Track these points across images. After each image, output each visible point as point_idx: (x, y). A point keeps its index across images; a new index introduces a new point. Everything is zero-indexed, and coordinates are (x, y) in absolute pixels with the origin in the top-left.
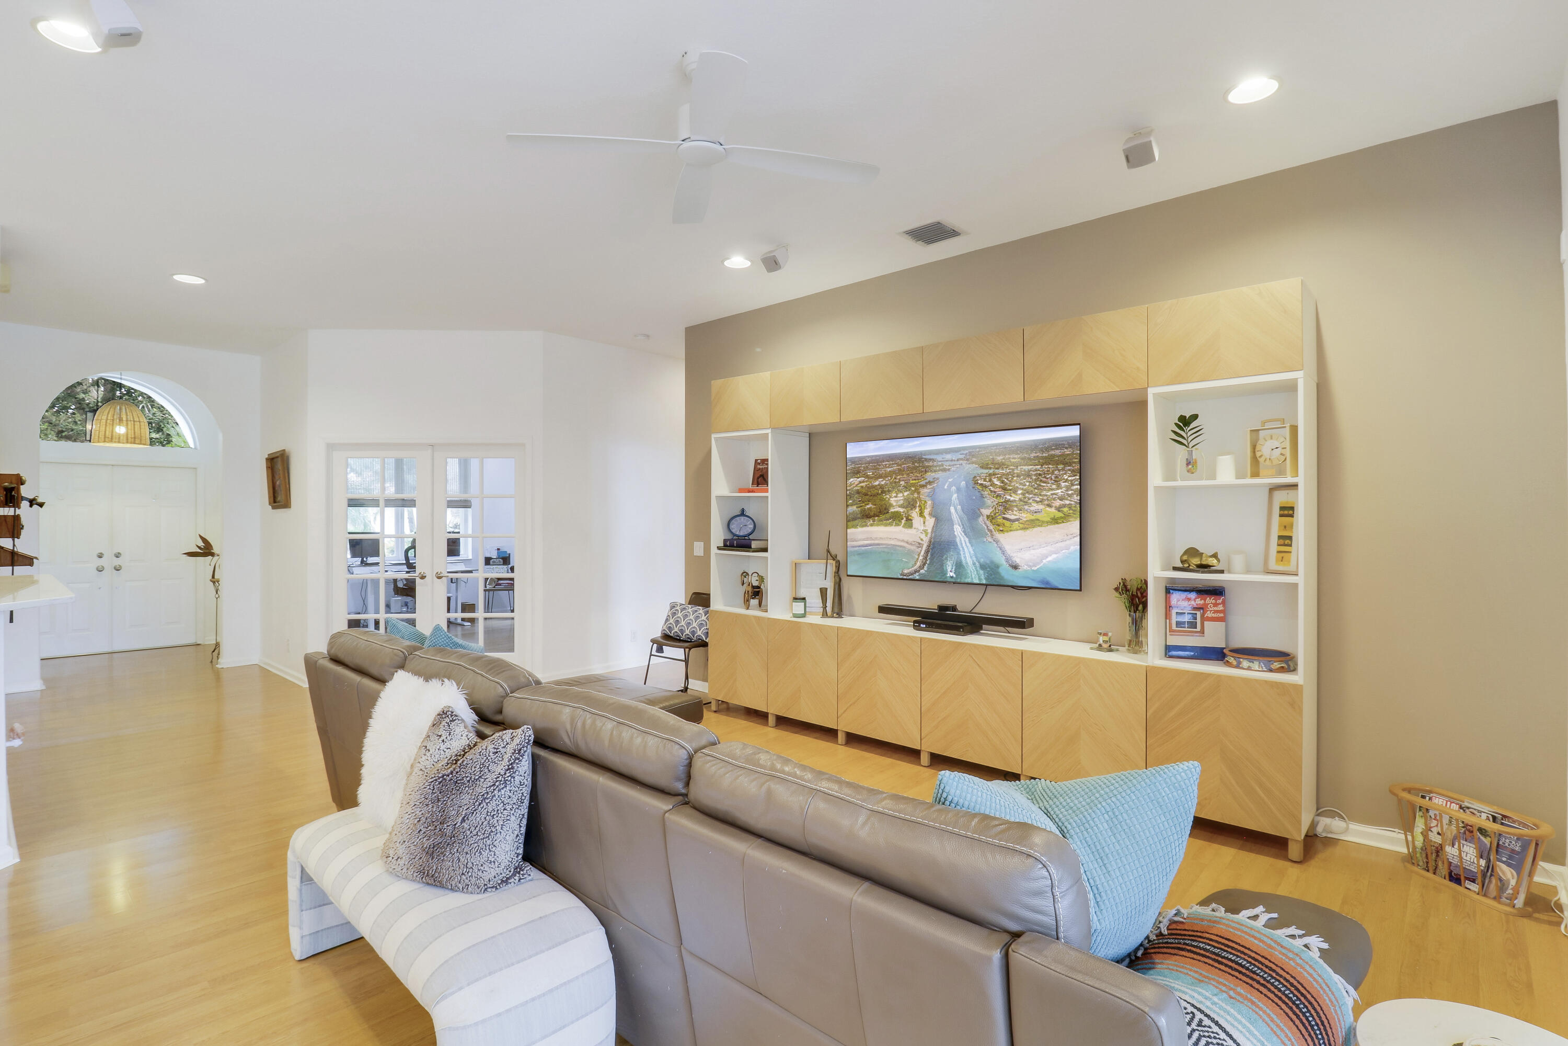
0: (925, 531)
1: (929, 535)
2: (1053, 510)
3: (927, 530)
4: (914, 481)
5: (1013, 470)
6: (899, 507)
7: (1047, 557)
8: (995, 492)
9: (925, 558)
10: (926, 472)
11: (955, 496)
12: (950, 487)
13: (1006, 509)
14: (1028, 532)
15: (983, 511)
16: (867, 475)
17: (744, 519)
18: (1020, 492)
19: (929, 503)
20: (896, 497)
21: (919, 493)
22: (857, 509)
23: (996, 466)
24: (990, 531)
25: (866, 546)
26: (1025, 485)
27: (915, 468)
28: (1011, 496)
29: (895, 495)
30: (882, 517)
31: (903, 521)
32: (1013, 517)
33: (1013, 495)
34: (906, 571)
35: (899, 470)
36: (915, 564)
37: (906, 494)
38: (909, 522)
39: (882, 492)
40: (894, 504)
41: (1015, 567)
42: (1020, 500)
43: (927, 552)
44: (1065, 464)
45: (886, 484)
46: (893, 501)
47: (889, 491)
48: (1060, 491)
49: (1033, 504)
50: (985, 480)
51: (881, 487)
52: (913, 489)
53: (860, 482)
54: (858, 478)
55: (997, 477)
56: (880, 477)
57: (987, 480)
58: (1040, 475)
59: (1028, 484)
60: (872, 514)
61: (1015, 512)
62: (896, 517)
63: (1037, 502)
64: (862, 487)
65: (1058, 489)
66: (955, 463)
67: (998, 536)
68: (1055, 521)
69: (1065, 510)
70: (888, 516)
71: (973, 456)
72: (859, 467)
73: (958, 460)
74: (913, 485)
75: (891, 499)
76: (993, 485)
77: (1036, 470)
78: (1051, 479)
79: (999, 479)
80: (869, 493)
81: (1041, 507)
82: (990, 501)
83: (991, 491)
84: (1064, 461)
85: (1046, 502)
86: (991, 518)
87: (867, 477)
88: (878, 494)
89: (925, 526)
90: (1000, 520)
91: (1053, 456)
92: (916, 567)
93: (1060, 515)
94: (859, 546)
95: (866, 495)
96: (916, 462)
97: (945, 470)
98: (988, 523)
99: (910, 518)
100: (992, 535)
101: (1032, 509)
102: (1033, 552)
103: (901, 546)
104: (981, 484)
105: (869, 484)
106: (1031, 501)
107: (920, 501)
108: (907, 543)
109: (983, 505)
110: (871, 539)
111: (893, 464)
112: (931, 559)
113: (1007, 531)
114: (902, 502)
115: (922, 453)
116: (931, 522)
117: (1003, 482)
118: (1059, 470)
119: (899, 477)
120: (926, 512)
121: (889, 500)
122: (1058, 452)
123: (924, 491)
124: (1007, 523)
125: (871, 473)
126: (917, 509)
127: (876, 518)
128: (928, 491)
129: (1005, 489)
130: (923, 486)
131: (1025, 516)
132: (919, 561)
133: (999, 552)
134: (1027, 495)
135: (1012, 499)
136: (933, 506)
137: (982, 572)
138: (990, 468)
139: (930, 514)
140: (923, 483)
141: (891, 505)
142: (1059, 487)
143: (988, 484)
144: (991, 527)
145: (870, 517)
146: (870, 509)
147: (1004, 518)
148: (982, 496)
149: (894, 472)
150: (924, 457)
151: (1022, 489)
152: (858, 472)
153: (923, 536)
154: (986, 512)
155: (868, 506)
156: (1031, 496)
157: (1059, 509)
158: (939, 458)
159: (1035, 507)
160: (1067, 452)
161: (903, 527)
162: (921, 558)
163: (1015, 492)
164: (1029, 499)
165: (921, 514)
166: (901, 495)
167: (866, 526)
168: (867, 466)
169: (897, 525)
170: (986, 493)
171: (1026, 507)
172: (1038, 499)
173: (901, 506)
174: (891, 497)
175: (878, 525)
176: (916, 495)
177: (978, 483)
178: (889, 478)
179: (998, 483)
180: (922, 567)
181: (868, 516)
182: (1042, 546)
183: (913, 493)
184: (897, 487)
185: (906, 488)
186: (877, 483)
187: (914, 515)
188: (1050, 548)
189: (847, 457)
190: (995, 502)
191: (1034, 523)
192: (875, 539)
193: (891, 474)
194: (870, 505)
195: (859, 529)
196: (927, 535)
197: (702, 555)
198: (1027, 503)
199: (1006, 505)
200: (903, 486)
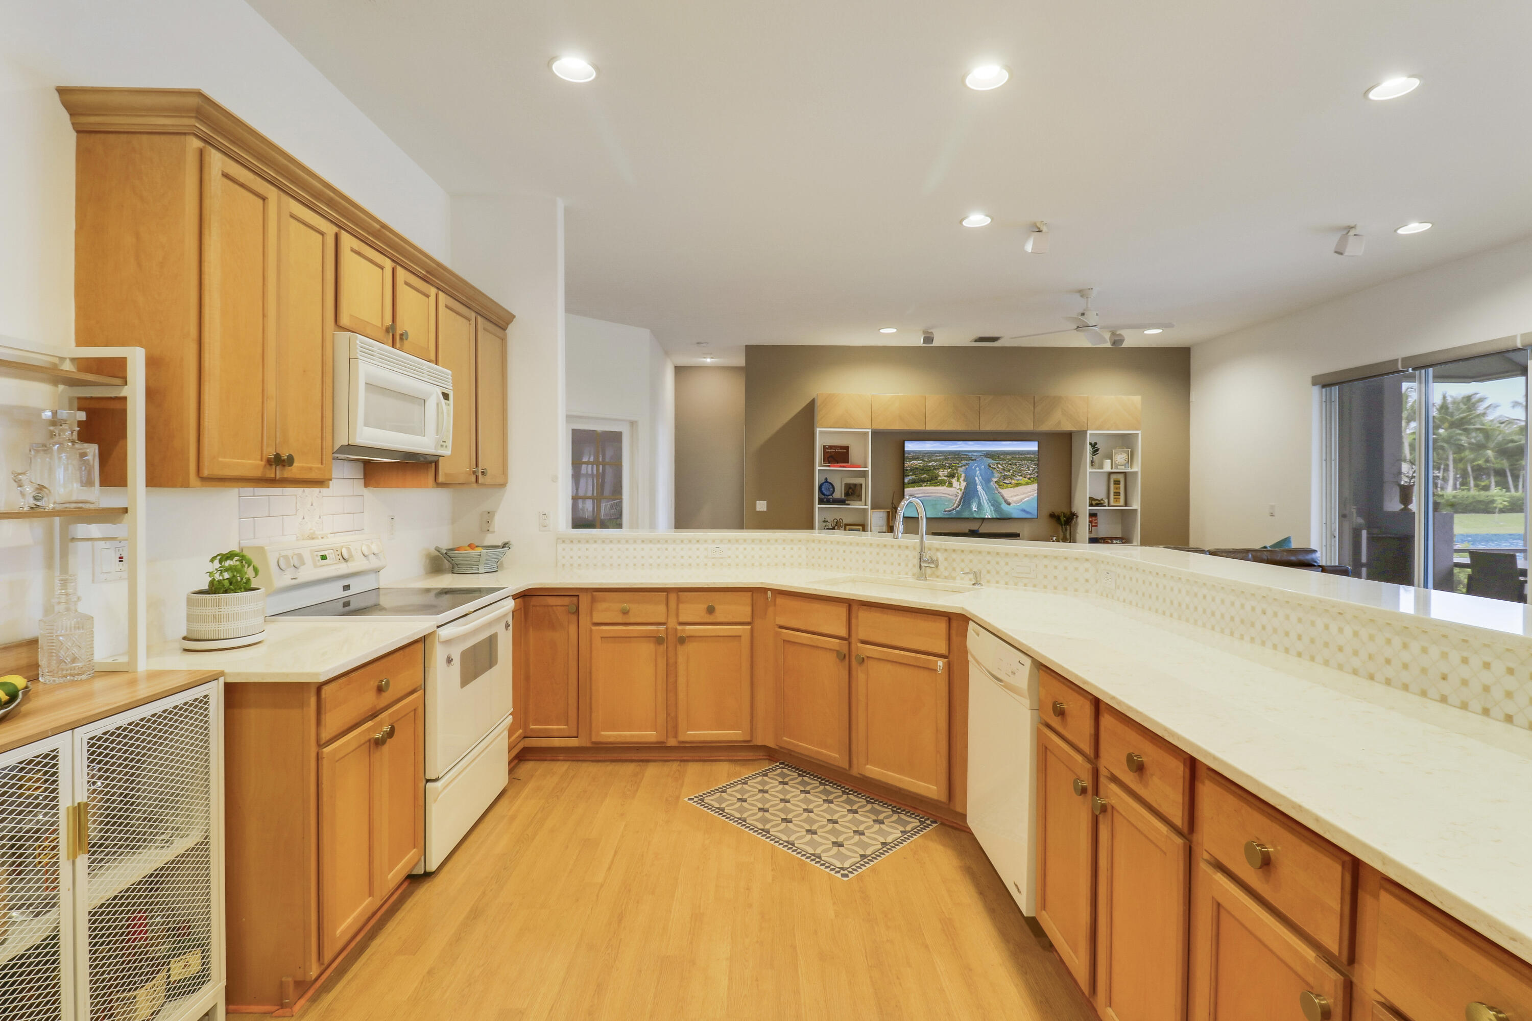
1: (962, 491)
2: (1026, 479)
3: (962, 488)
4: (955, 464)
5: (1008, 461)
7: (1024, 500)
8: (999, 470)
9: (960, 502)
10: (962, 459)
11: (978, 472)
12: (976, 467)
13: (1005, 479)
14: (1015, 488)
16: (923, 459)
17: (827, 484)
19: (963, 475)
21: (957, 470)
22: (914, 478)
23: (1000, 458)
24: (997, 488)
26: (1014, 469)
27: (956, 458)
29: (942, 470)
30: (933, 482)
31: (946, 484)
32: (1008, 482)
34: (947, 510)
35: (946, 458)
37: (949, 470)
38: (950, 485)
39: (934, 469)
40: (941, 476)
41: (1009, 504)
42: (1012, 474)
43: (961, 499)
44: (1032, 461)
45: (937, 465)
46: (941, 474)
47: (938, 469)
48: (1032, 471)
50: (994, 465)
51: (933, 466)
53: (918, 463)
54: (917, 461)
56: (933, 461)
60: (926, 480)
61: (1009, 480)
62: (942, 483)
63: (1019, 476)
64: (920, 466)
67: (1000, 490)
68: (1027, 484)
69: (1032, 479)
70: (936, 481)
71: (988, 454)
73: (980, 455)
74: (954, 466)
76: (998, 468)
78: (1026, 466)
79: (1001, 465)
80: (924, 469)
81: (1021, 478)
82: (997, 475)
84: (1031, 460)
85: (1024, 476)
86: (997, 482)
87: (924, 461)
88: (930, 470)
89: (959, 487)
90: (1002, 483)
91: (1026, 457)
92: (953, 507)
93: (1030, 481)
95: (922, 470)
96: (956, 454)
97: (973, 460)
98: (996, 485)
99: (950, 482)
100: (997, 490)
101: (1017, 478)
102: (1018, 499)
103: (944, 497)
104: (992, 467)
105: (924, 465)
106: (1017, 475)
107: (958, 474)
108: (949, 495)
109: (993, 477)
110: (925, 493)
111: (942, 455)
112: (964, 502)
113: (1005, 488)
114: (946, 474)
115: (960, 450)
116: (964, 484)
118: (1029, 463)
119: (945, 461)
120: (961, 480)
121: (939, 473)
122: (1028, 456)
123: (960, 469)
124: (1005, 485)
125: (928, 458)
126: (956, 478)
127: (929, 482)
128: (963, 469)
129: (1004, 470)
130: (960, 467)
131: (1014, 482)
132: (956, 504)
133: (1001, 498)
135: (1008, 474)
136: (965, 476)
137: (992, 507)
138: (996, 459)
139: (964, 481)
140: (960, 465)
141: (939, 476)
142: (1029, 470)
143: (996, 467)
145: (925, 482)
146: (925, 477)
147: (1004, 482)
148: (993, 473)
149: (942, 459)
150: (961, 452)
152: (918, 458)
153: (959, 491)
154: (995, 480)
155: (922, 476)
156: (1016, 473)
157: (1029, 479)
158: (970, 454)
159: (1019, 478)
160: (1032, 456)
161: (946, 486)
162: (957, 502)
163: (1009, 471)
165: (958, 480)
166: (946, 471)
167: (921, 486)
168: (923, 454)
169: (942, 486)
170: (995, 471)
171: (1015, 478)
172: (1020, 474)
173: (946, 476)
174: (940, 471)
175: (929, 486)
176: (955, 471)
179: (1000, 466)
180: (957, 507)
181: (923, 481)
182: (1021, 494)
183: (953, 470)
184: (943, 467)
185: (949, 467)
186: (931, 464)
187: (954, 481)
188: (1025, 495)
189: (906, 449)
190: (999, 475)
191: (1018, 485)
192: (928, 493)
193: (940, 460)
194: (925, 476)
195: (916, 488)
196: (961, 490)
197: (765, 510)
198: (1014, 476)
199: (1005, 477)
200: (947, 466)
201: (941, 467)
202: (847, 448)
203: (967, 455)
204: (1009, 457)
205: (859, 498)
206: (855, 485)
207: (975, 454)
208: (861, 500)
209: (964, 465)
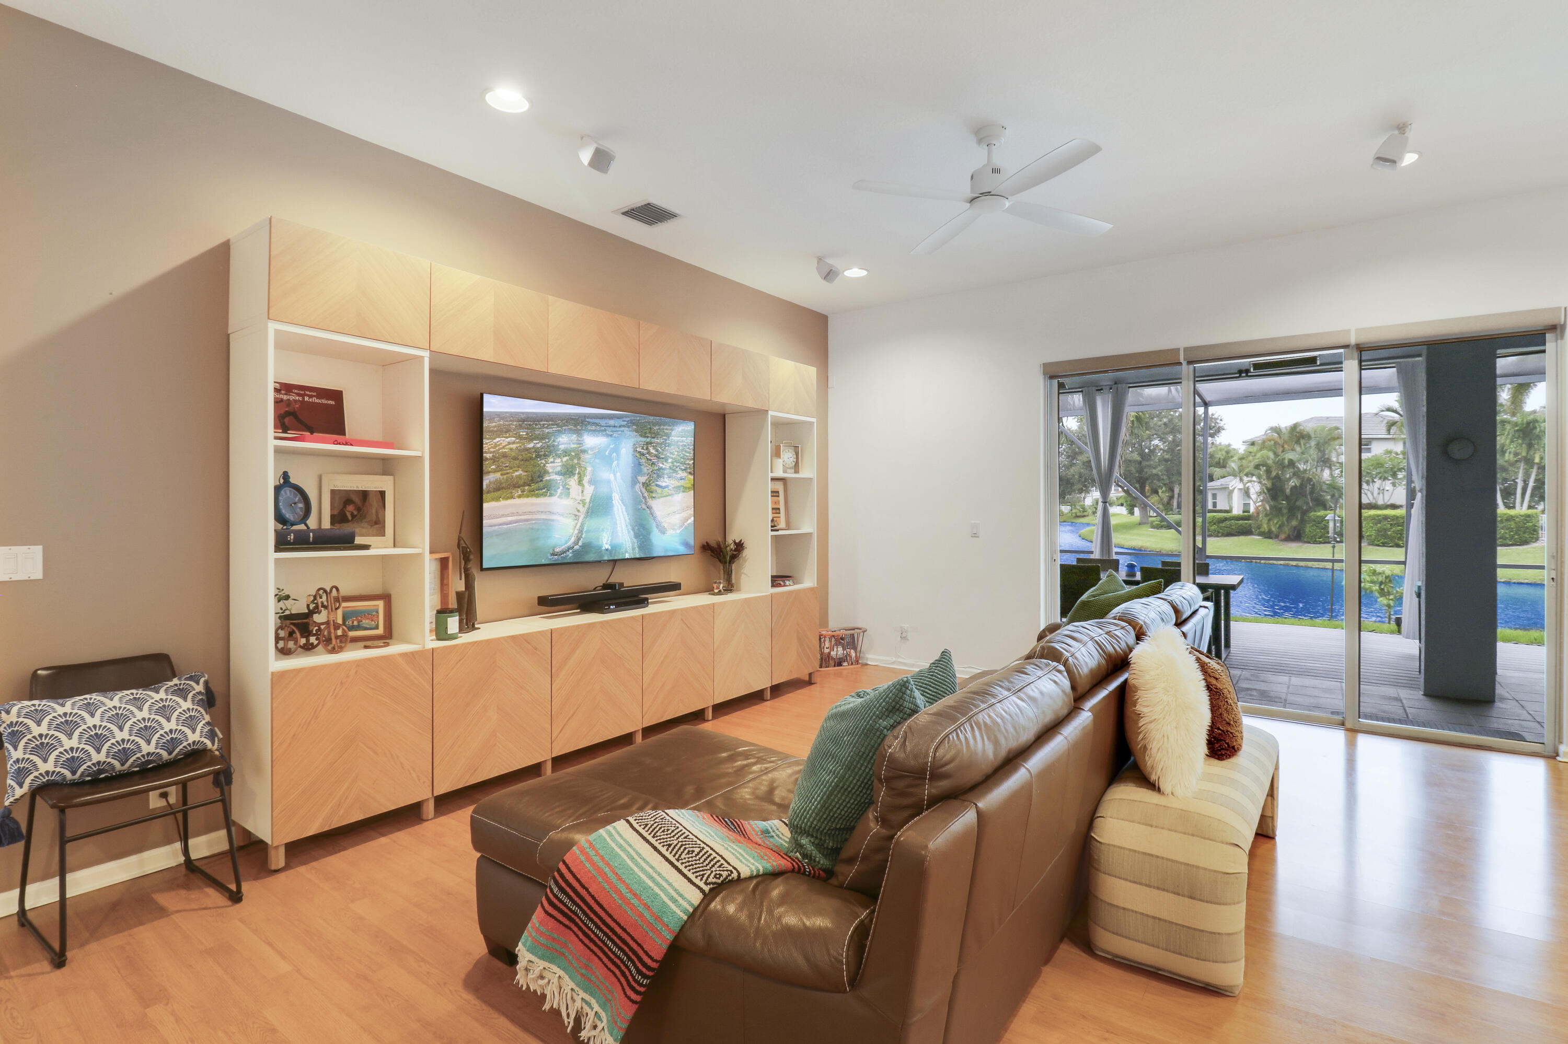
1: (587, 506)
3: (585, 500)
6: (556, 474)
7: (687, 520)
8: (650, 460)
14: (674, 497)
15: (639, 478)
16: (520, 435)
17: (290, 491)
18: (670, 460)
20: (553, 462)
21: (579, 459)
22: (501, 477)
24: (644, 497)
25: (511, 523)
26: (674, 455)
28: (663, 464)
30: (534, 486)
33: (665, 464)
37: (565, 459)
39: (536, 457)
40: (550, 471)
45: (542, 448)
46: (549, 467)
47: (545, 455)
50: (643, 449)
51: (537, 450)
52: (573, 454)
53: (509, 443)
54: (507, 438)
58: (685, 446)
59: (676, 453)
60: (521, 482)
63: (683, 470)
64: (511, 449)
66: (618, 429)
67: (651, 502)
70: (541, 484)
72: (510, 425)
73: (620, 427)
75: (547, 465)
77: (683, 441)
79: (654, 448)
80: (520, 457)
83: (648, 459)
87: (520, 437)
88: (531, 458)
89: (583, 495)
94: (500, 524)
95: (515, 459)
98: (644, 490)
99: (567, 486)
105: (520, 446)
106: (678, 469)
107: (580, 467)
110: (518, 514)
111: (552, 425)
113: (659, 498)
114: (559, 469)
117: (657, 451)
120: (586, 480)
121: (544, 465)
125: (524, 433)
126: (576, 477)
127: (526, 488)
134: (675, 464)
135: (664, 466)
138: (648, 437)
141: (546, 472)
143: (645, 452)
144: (646, 494)
145: (519, 487)
146: (519, 477)
150: (587, 420)
151: (672, 458)
152: (508, 431)
153: (580, 507)
155: (517, 473)
156: (678, 464)
164: (677, 467)
165: (580, 482)
166: (558, 460)
167: (512, 497)
168: (520, 424)
171: (674, 475)
172: (683, 468)
173: (558, 473)
174: (547, 463)
175: (528, 496)
176: (576, 461)
178: (547, 440)
179: (653, 451)
181: (516, 486)
186: (531, 445)
187: (573, 482)
189: (485, 409)
192: (525, 513)
194: (520, 472)
195: (503, 503)
196: (584, 506)
197: (38, 574)
200: (562, 450)
202: (337, 396)
205: (378, 526)
206: (364, 494)
208: (383, 534)
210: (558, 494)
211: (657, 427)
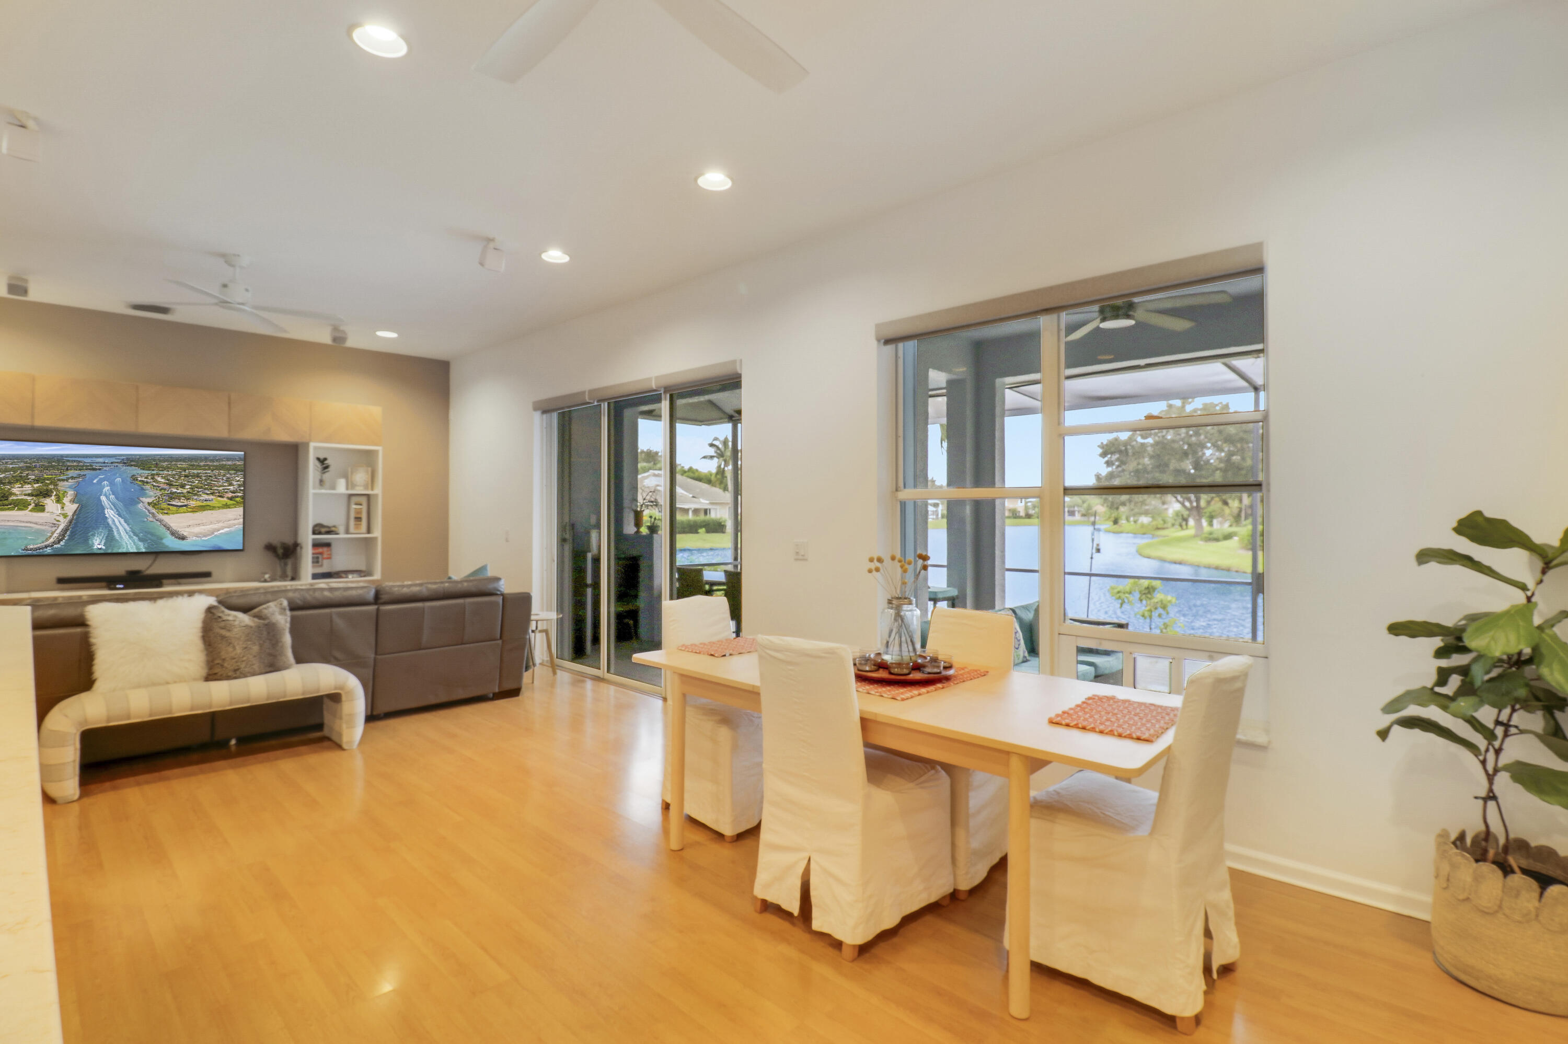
0: (65, 516)
1: (69, 518)
2: (225, 499)
3: (66, 513)
4: (50, 476)
5: (181, 472)
6: (25, 496)
7: (219, 531)
8: (159, 486)
9: (63, 534)
10: (67, 469)
13: (171, 498)
14: (197, 514)
18: (188, 487)
19: (71, 493)
21: (56, 485)
23: (161, 469)
24: (153, 514)
26: (194, 483)
27: (54, 467)
28: (178, 489)
29: (20, 486)
31: (30, 507)
32: (180, 504)
33: (180, 488)
34: (32, 547)
35: (28, 468)
36: (47, 540)
37: (36, 486)
38: (40, 508)
40: (17, 493)
41: (182, 538)
42: (188, 492)
43: (65, 530)
46: (16, 491)
47: (10, 483)
48: (232, 487)
49: (202, 495)
50: (146, 478)
52: (48, 482)
55: (162, 477)
57: (150, 478)
58: (210, 476)
59: (197, 481)
61: (182, 501)
62: (21, 505)
63: (207, 494)
65: (228, 486)
66: (109, 464)
67: (162, 517)
68: (226, 506)
69: (238, 499)
70: (6, 502)
71: (132, 461)
73: (112, 463)
74: (49, 479)
76: (157, 481)
77: (206, 473)
78: (223, 479)
81: (211, 497)
82: (153, 493)
83: (154, 486)
84: (230, 468)
85: (217, 494)
86: (153, 505)
89: (63, 511)
90: (164, 505)
91: (222, 465)
92: (48, 543)
93: (228, 503)
96: (53, 462)
97: (95, 469)
98: (150, 508)
99: (41, 504)
100: (154, 517)
101: (201, 498)
102: (203, 527)
103: (25, 527)
104: (140, 481)
106: (200, 493)
107: (58, 491)
108: (36, 523)
111: (19, 461)
113: (173, 514)
114: (29, 492)
115: (62, 456)
116: (71, 508)
117: (168, 479)
118: (231, 474)
119: (27, 472)
120: (66, 500)
121: (10, 489)
122: (226, 463)
123: (62, 484)
124: (175, 508)
126: (53, 498)
128: (70, 484)
129: (170, 485)
130: (63, 480)
131: (193, 504)
132: (53, 537)
134: (196, 489)
135: (179, 491)
138: (153, 470)
139: (73, 501)
140: (64, 476)
141: (13, 494)
142: (231, 484)
144: (154, 511)
147: (169, 505)
149: (20, 468)
150: (65, 458)
151: (191, 485)
153: (61, 518)
154: (146, 500)
156: (200, 490)
157: (231, 499)
158: (88, 460)
159: (204, 497)
160: (238, 463)
161: (31, 511)
162: (56, 535)
163: (183, 488)
164: (198, 492)
165: (59, 500)
166: (27, 486)
169: (21, 510)
170: (148, 487)
171: (196, 497)
172: (209, 492)
173: (28, 495)
174: (12, 488)
176: (52, 487)
177: (137, 480)
178: (12, 472)
179: (160, 479)
180: (57, 542)
182: (211, 523)
183: (47, 485)
184: (23, 480)
185: (37, 481)
187: (48, 501)
188: (221, 524)
190: (159, 493)
191: (203, 508)
193: (14, 470)
198: (195, 495)
199: (172, 496)
200: (33, 479)
201: (17, 481)
203: (79, 462)
204: (184, 465)
207: (101, 460)
209: (72, 478)
210: (29, 509)
211: (166, 463)
